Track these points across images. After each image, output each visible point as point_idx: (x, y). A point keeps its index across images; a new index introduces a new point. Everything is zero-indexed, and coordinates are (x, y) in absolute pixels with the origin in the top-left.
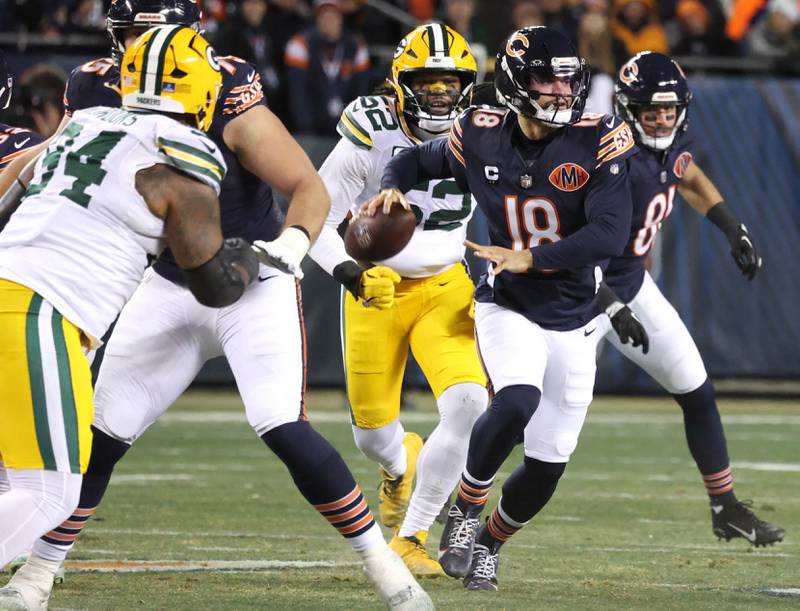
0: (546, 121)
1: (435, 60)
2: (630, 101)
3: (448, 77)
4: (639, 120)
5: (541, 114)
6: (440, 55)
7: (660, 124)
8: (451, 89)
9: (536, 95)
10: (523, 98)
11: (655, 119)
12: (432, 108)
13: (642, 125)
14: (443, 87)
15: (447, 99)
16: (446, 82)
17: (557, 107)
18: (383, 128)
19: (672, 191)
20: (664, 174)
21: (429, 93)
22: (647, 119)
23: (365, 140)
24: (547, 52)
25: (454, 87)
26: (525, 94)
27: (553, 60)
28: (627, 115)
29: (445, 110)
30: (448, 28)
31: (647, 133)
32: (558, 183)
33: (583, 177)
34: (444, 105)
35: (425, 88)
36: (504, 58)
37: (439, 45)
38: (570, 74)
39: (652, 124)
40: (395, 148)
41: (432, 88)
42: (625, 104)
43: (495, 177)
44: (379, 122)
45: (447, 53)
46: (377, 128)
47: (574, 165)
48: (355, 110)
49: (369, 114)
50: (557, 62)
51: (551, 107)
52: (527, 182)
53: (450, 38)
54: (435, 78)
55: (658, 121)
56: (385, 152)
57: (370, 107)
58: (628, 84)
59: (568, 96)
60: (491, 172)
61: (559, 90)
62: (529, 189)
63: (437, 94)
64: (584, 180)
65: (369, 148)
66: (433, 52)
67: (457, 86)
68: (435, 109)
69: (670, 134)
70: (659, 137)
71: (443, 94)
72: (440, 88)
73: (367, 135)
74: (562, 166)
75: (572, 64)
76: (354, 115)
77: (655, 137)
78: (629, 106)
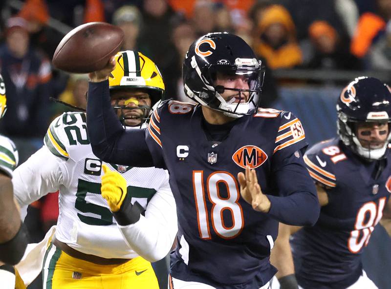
0: (229, 111)
1: (129, 80)
2: (348, 119)
3: (140, 94)
4: (357, 135)
5: (225, 106)
6: (132, 75)
7: (374, 138)
8: (143, 104)
9: (221, 89)
10: (209, 92)
11: (369, 133)
12: (125, 120)
13: (358, 138)
14: (135, 102)
15: (139, 112)
16: (138, 98)
17: (239, 100)
18: (77, 142)
19: (382, 202)
20: (376, 187)
21: (124, 107)
22: (363, 133)
23: (62, 153)
24: (231, 54)
25: (144, 102)
26: (212, 88)
27: (237, 60)
28: (346, 131)
29: (138, 122)
30: (140, 54)
31: (363, 146)
32: (239, 161)
33: (262, 157)
34: (137, 118)
35: (120, 103)
36: (193, 58)
37: (132, 67)
38: (249, 73)
39: (367, 138)
40: (87, 159)
41: (127, 103)
42: (345, 121)
43: (185, 155)
44: (75, 138)
45: (138, 73)
46: (72, 142)
47: (255, 147)
48: (57, 126)
49: (67, 130)
50: (240, 62)
51: (234, 99)
52: (212, 159)
53: (141, 62)
54: (128, 94)
55: (372, 135)
56: (80, 162)
57: (69, 123)
58: (348, 104)
59: (247, 91)
60: (182, 151)
61: (241, 86)
62: (214, 164)
63: (131, 108)
64: (262, 160)
65: (66, 159)
66: (127, 73)
67: (148, 102)
68: (130, 121)
69: (382, 147)
70: (373, 149)
71: (136, 108)
72: (134, 103)
73: (64, 149)
74: (243, 148)
75: (252, 64)
76: (56, 129)
77: (370, 149)
78: (348, 123)
